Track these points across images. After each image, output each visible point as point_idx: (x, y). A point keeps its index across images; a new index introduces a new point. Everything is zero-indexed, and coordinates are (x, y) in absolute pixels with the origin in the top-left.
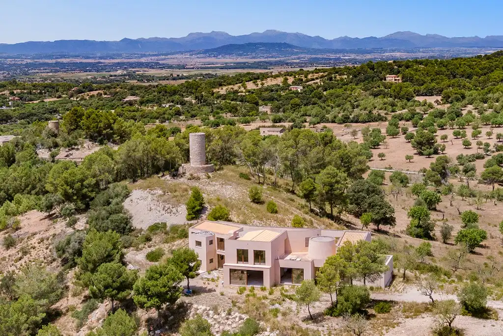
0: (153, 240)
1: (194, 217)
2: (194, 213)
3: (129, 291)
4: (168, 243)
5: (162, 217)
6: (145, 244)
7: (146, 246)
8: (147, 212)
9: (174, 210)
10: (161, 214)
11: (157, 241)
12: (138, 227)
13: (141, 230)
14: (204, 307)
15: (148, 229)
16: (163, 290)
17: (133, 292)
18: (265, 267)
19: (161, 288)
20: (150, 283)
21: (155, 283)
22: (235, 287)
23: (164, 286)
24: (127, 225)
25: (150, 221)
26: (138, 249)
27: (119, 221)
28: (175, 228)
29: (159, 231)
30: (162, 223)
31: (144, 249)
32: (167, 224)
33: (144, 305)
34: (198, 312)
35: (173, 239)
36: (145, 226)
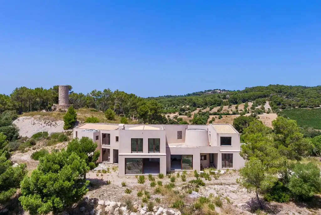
0: (37, 144)
1: (71, 127)
2: (70, 124)
3: (14, 189)
4: (50, 145)
5: (43, 129)
6: (30, 147)
7: (31, 149)
8: (31, 126)
9: (54, 123)
10: (43, 126)
11: (41, 145)
12: (24, 136)
13: (26, 138)
14: (112, 203)
15: (32, 137)
16: (67, 184)
17: (18, 191)
18: (161, 154)
19: (64, 181)
20: (44, 177)
21: (54, 175)
22: (132, 177)
23: (69, 179)
24: (14, 134)
25: (34, 132)
26: (23, 152)
27: (7, 131)
28: (55, 136)
29: (42, 137)
30: (44, 132)
31: (29, 151)
32: (48, 133)
33: (37, 209)
34: (107, 209)
35: (55, 142)
36: (30, 135)
